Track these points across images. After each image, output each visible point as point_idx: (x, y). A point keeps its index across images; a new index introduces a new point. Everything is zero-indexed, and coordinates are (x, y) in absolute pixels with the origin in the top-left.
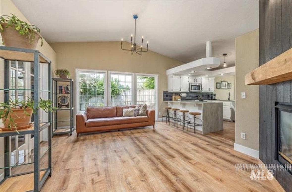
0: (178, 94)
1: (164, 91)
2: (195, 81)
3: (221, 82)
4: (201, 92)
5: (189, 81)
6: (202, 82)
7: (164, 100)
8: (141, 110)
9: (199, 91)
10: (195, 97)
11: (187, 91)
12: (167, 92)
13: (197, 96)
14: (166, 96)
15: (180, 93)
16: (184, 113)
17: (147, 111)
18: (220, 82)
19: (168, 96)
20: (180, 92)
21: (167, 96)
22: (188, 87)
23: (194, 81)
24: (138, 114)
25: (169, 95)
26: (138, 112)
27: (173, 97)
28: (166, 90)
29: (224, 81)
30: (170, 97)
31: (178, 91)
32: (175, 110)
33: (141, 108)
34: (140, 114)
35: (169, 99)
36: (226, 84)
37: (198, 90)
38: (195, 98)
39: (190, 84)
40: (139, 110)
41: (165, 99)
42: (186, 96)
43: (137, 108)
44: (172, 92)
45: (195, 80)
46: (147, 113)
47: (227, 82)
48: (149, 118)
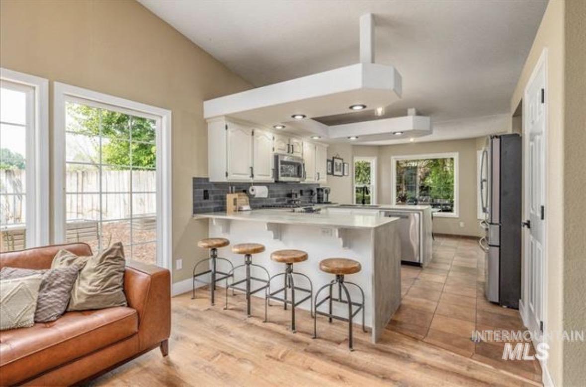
0: (243, 188)
1: (196, 176)
2: (289, 152)
3: (334, 158)
4: (302, 183)
5: (273, 149)
6: (302, 154)
7: (196, 212)
8: (91, 277)
9: (298, 180)
10: (284, 196)
11: (270, 179)
12: (207, 179)
13: (290, 195)
14: (202, 195)
15: (250, 184)
16: (290, 264)
17: (126, 276)
18: (331, 159)
19: (211, 196)
20: (252, 180)
21: (206, 197)
22: (272, 165)
23: (287, 150)
24: (69, 302)
25: (213, 192)
26: (70, 292)
27: (230, 198)
28: (203, 176)
29: (338, 157)
30: (216, 198)
31: (245, 178)
32: (249, 254)
33: (91, 263)
34: (77, 301)
35: (212, 207)
36: (340, 164)
37: (294, 176)
38: (284, 200)
39: (276, 157)
40: (74, 277)
41: (197, 209)
42: (265, 195)
43: (59, 266)
44: (224, 179)
45: (289, 145)
46: (125, 287)
47: (342, 159)
48: (138, 313)
